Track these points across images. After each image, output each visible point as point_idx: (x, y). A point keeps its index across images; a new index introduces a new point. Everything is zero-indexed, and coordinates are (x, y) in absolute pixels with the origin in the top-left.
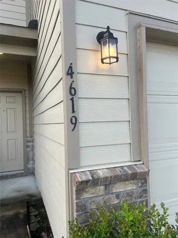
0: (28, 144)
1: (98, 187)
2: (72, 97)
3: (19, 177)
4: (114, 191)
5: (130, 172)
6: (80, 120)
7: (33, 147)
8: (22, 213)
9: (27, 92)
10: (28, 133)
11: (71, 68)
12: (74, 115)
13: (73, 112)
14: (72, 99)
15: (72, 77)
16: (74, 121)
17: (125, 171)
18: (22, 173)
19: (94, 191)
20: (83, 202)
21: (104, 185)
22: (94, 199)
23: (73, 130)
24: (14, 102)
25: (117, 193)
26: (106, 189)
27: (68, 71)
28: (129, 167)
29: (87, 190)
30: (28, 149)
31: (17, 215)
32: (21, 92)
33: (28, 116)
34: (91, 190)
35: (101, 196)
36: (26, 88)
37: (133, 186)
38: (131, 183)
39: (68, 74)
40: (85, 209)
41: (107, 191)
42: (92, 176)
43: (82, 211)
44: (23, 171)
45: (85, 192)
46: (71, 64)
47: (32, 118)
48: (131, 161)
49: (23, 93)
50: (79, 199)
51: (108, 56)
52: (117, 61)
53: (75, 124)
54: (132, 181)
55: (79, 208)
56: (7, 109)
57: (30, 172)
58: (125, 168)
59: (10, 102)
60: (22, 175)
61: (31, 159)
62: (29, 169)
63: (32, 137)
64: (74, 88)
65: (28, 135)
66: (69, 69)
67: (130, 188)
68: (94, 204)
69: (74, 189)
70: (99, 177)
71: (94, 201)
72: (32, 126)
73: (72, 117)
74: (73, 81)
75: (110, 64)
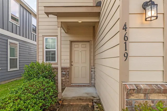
0: (92, 70)
1: (140, 94)
2: (125, 42)
3: (87, 87)
4: (150, 98)
5: (163, 88)
6: (129, 55)
7: (94, 71)
8: (90, 105)
9: (92, 42)
10: (92, 64)
11: (125, 25)
12: (126, 52)
13: (126, 50)
14: (125, 43)
15: (126, 31)
16: (126, 55)
17: (159, 87)
18: (88, 85)
19: (137, 96)
20: (130, 101)
21: (144, 94)
22: (137, 101)
23: (125, 61)
24: (85, 47)
25: (153, 100)
26: (145, 96)
27: (124, 27)
28: (162, 85)
29: (133, 94)
30: (92, 73)
31: (88, 105)
32: (89, 42)
33: (92, 55)
34: (136, 95)
35: (142, 99)
36: (92, 40)
37: (164, 97)
38: (163, 95)
39: (123, 29)
40: (131, 105)
41: (146, 97)
42: (137, 87)
43: (130, 105)
44: (89, 84)
45: (132, 96)
46: (126, 23)
47: (94, 56)
48: (163, 82)
49: (90, 42)
50: (128, 99)
51: (150, 16)
52: (157, 18)
53: (127, 57)
54: (163, 94)
55: (128, 104)
56: (82, 51)
57: (93, 85)
58: (159, 86)
59: (83, 47)
60: (88, 86)
61: (93, 78)
62: (92, 83)
63: (94, 66)
64: (127, 37)
65: (92, 65)
66: (124, 26)
67: (162, 98)
68: (137, 103)
69: (125, 93)
70: (141, 88)
71: (137, 102)
72: (94, 60)
73: (125, 53)
74: (126, 33)
75: (151, 21)
